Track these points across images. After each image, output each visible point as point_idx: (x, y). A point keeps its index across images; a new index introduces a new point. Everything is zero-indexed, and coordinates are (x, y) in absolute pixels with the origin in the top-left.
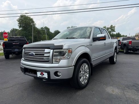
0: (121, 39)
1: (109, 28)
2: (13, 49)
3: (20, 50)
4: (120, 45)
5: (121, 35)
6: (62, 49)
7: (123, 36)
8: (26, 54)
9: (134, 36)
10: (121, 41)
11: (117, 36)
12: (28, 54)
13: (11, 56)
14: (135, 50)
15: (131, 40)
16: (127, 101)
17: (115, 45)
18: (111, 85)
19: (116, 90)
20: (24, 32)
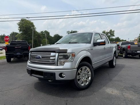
0: (120, 43)
1: (109, 33)
2: (15, 52)
3: (22, 53)
4: (119, 50)
5: (121, 39)
6: (66, 52)
7: (123, 40)
8: (33, 57)
9: (133, 41)
10: (120, 45)
11: (116, 40)
12: (35, 57)
13: (12, 59)
14: (134, 54)
15: (129, 45)
16: (125, 100)
17: (114, 49)
18: (111, 87)
19: (115, 91)
20: (24, 36)
